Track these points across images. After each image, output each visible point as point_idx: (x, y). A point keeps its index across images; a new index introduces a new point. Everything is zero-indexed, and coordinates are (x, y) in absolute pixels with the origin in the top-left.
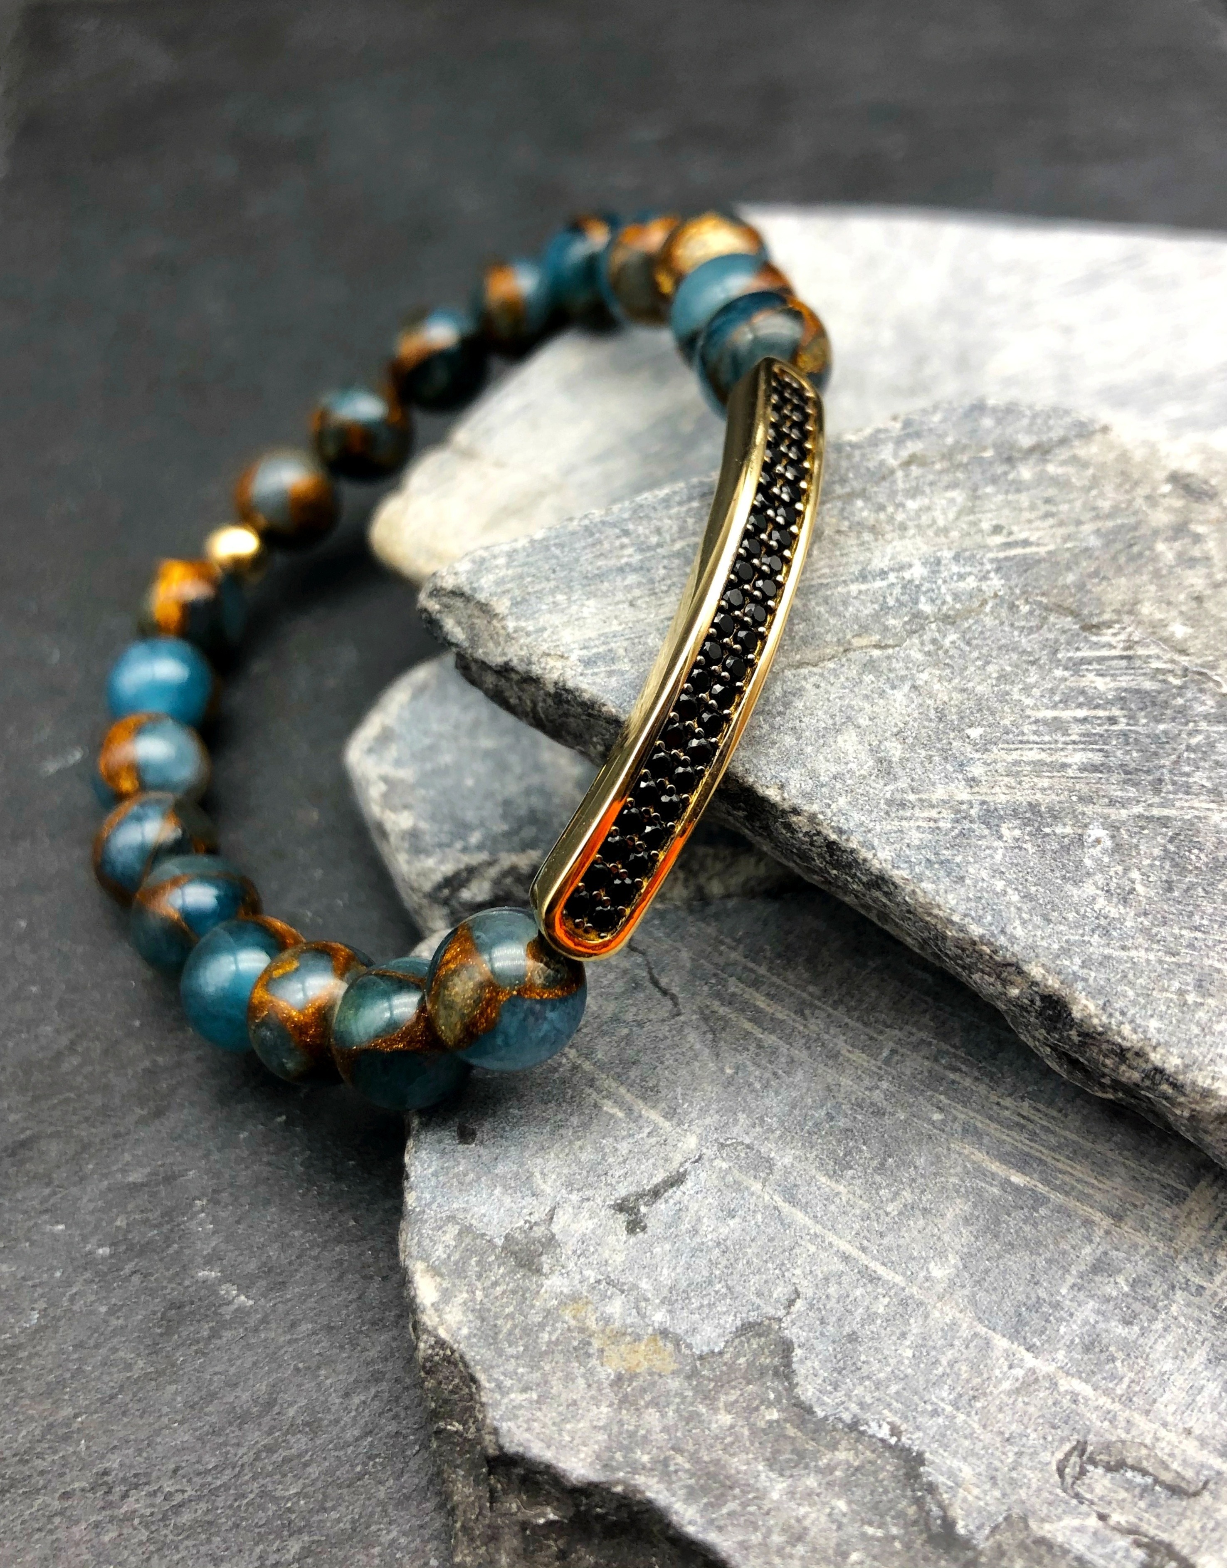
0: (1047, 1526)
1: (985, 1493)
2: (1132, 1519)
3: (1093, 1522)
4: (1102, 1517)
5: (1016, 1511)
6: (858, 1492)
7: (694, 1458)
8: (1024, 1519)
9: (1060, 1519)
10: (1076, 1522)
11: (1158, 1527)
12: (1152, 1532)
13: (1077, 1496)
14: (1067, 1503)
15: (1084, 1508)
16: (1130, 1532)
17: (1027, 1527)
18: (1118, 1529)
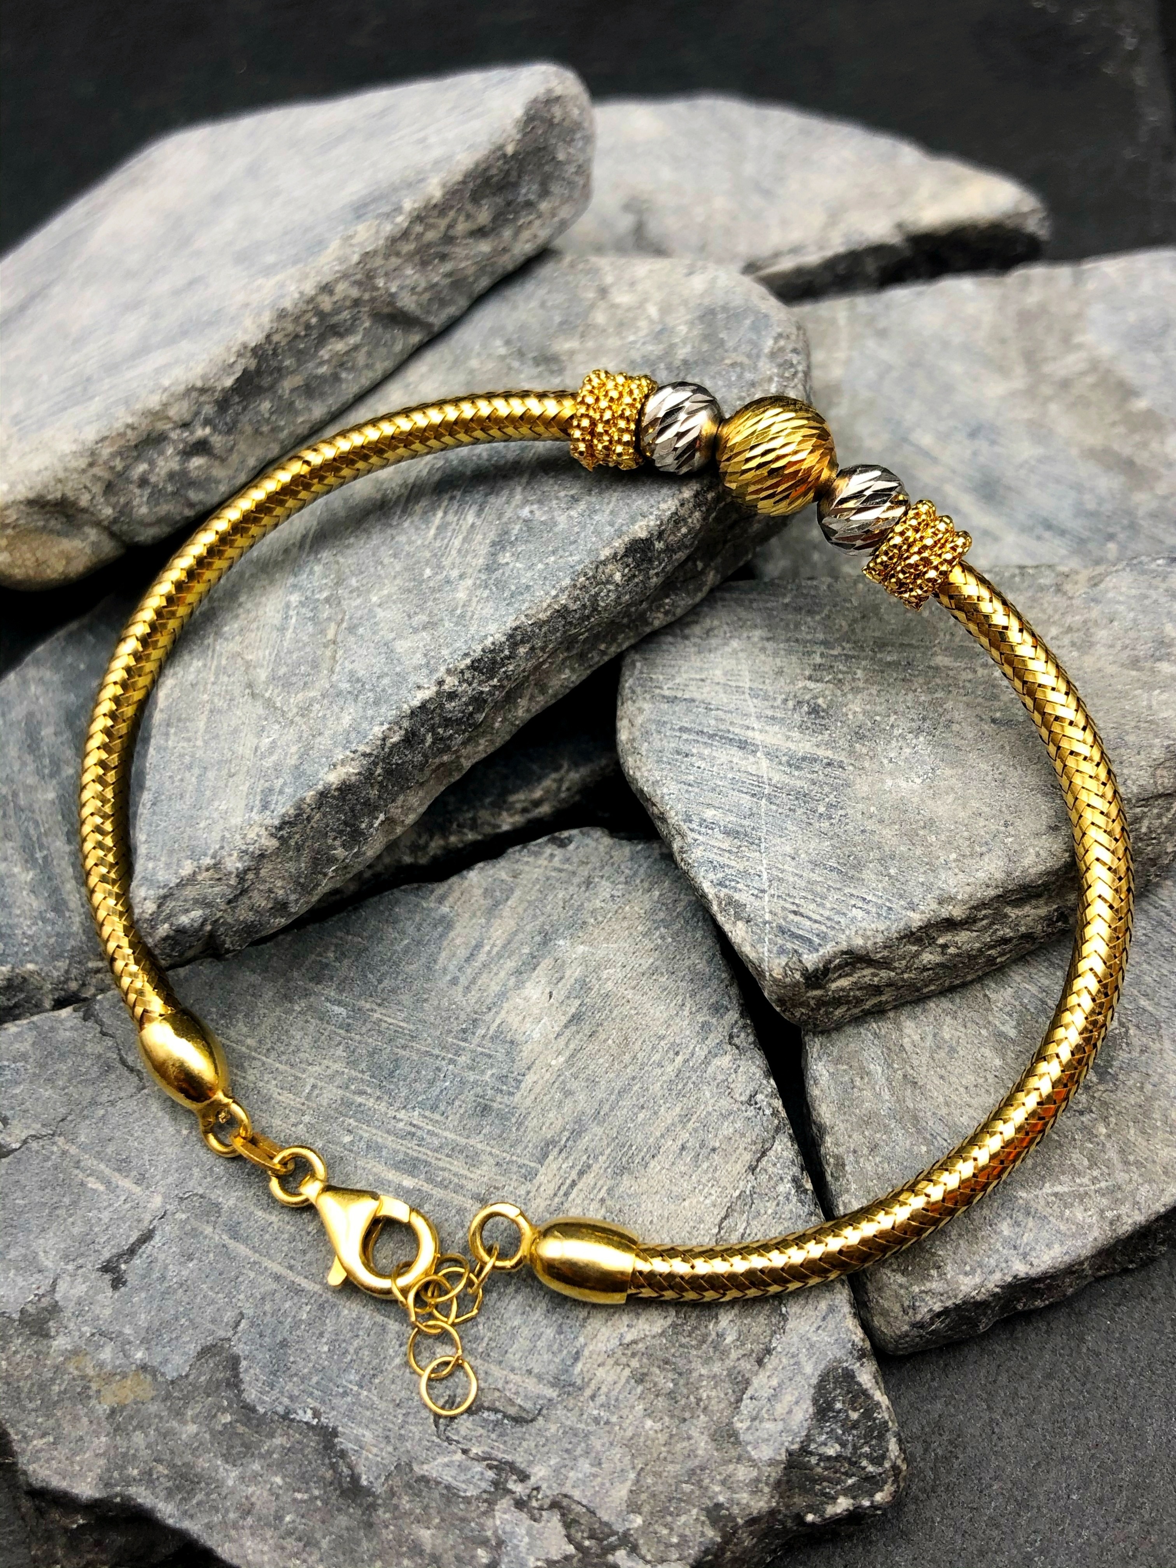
0: (425, 1467)
1: (381, 1450)
2: (487, 1449)
3: (459, 1456)
4: (465, 1452)
5: (404, 1459)
6: (290, 1467)
7: (172, 1466)
8: (409, 1465)
9: (434, 1459)
10: (446, 1460)
11: (504, 1452)
12: (500, 1456)
13: (449, 1440)
14: (439, 1446)
15: (453, 1447)
16: (485, 1459)
17: (411, 1470)
18: (478, 1459)
